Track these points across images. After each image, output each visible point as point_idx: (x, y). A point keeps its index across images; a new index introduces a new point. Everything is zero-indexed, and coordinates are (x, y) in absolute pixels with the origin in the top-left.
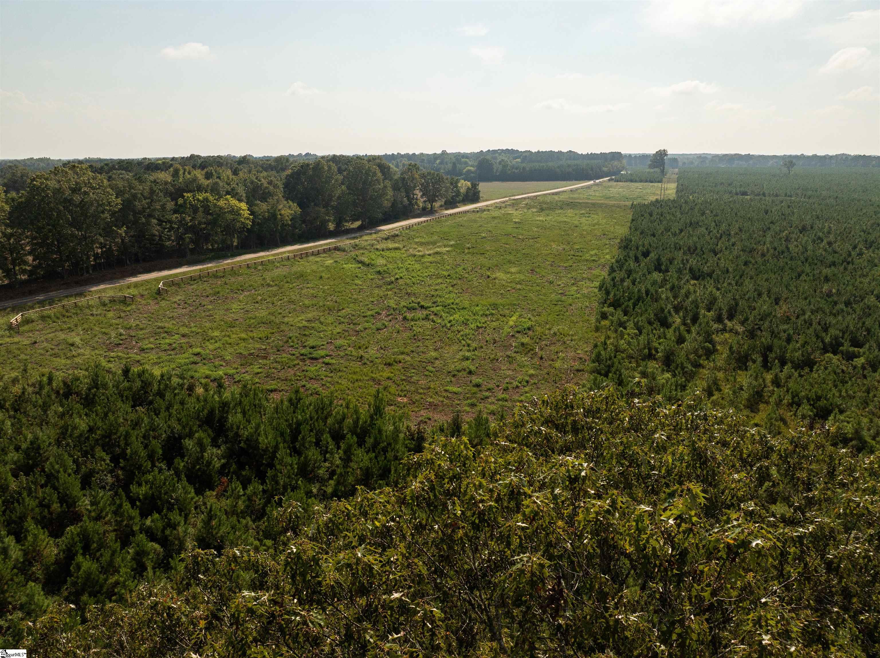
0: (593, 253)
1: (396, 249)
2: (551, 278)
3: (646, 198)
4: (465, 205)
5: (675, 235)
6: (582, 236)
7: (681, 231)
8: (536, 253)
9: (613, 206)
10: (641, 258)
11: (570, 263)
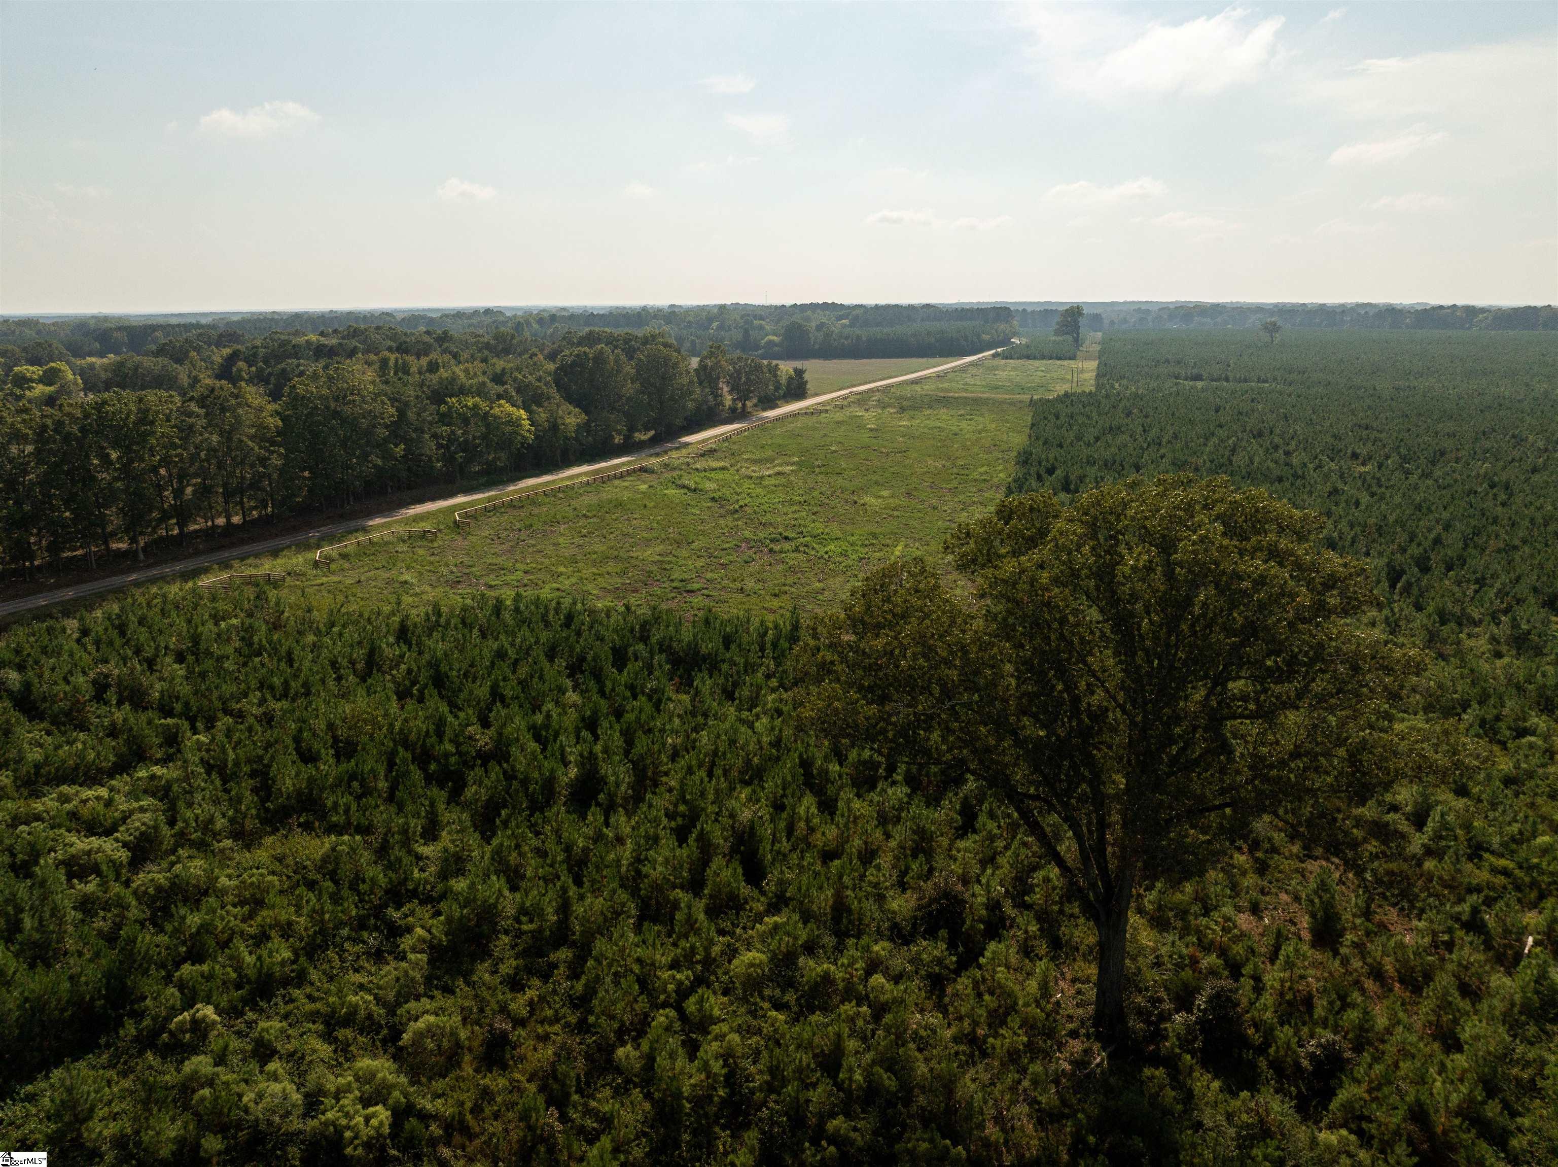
0: (982, 470)
1: (723, 469)
2: (935, 502)
3: (1050, 387)
4: (788, 402)
5: (1088, 445)
6: (965, 448)
7: (1097, 439)
8: (908, 472)
9: (1003, 402)
10: (1045, 476)
11: (955, 483)
